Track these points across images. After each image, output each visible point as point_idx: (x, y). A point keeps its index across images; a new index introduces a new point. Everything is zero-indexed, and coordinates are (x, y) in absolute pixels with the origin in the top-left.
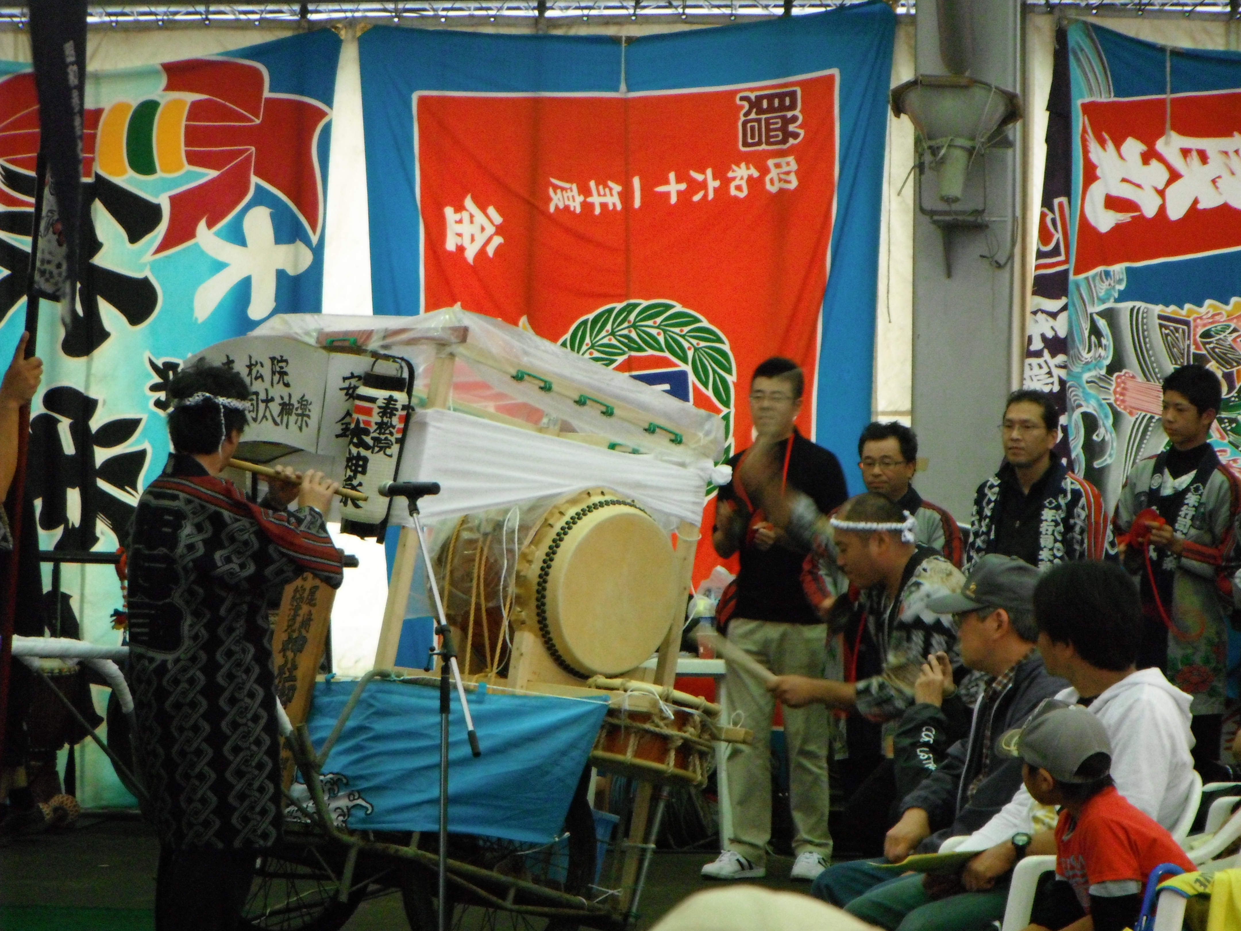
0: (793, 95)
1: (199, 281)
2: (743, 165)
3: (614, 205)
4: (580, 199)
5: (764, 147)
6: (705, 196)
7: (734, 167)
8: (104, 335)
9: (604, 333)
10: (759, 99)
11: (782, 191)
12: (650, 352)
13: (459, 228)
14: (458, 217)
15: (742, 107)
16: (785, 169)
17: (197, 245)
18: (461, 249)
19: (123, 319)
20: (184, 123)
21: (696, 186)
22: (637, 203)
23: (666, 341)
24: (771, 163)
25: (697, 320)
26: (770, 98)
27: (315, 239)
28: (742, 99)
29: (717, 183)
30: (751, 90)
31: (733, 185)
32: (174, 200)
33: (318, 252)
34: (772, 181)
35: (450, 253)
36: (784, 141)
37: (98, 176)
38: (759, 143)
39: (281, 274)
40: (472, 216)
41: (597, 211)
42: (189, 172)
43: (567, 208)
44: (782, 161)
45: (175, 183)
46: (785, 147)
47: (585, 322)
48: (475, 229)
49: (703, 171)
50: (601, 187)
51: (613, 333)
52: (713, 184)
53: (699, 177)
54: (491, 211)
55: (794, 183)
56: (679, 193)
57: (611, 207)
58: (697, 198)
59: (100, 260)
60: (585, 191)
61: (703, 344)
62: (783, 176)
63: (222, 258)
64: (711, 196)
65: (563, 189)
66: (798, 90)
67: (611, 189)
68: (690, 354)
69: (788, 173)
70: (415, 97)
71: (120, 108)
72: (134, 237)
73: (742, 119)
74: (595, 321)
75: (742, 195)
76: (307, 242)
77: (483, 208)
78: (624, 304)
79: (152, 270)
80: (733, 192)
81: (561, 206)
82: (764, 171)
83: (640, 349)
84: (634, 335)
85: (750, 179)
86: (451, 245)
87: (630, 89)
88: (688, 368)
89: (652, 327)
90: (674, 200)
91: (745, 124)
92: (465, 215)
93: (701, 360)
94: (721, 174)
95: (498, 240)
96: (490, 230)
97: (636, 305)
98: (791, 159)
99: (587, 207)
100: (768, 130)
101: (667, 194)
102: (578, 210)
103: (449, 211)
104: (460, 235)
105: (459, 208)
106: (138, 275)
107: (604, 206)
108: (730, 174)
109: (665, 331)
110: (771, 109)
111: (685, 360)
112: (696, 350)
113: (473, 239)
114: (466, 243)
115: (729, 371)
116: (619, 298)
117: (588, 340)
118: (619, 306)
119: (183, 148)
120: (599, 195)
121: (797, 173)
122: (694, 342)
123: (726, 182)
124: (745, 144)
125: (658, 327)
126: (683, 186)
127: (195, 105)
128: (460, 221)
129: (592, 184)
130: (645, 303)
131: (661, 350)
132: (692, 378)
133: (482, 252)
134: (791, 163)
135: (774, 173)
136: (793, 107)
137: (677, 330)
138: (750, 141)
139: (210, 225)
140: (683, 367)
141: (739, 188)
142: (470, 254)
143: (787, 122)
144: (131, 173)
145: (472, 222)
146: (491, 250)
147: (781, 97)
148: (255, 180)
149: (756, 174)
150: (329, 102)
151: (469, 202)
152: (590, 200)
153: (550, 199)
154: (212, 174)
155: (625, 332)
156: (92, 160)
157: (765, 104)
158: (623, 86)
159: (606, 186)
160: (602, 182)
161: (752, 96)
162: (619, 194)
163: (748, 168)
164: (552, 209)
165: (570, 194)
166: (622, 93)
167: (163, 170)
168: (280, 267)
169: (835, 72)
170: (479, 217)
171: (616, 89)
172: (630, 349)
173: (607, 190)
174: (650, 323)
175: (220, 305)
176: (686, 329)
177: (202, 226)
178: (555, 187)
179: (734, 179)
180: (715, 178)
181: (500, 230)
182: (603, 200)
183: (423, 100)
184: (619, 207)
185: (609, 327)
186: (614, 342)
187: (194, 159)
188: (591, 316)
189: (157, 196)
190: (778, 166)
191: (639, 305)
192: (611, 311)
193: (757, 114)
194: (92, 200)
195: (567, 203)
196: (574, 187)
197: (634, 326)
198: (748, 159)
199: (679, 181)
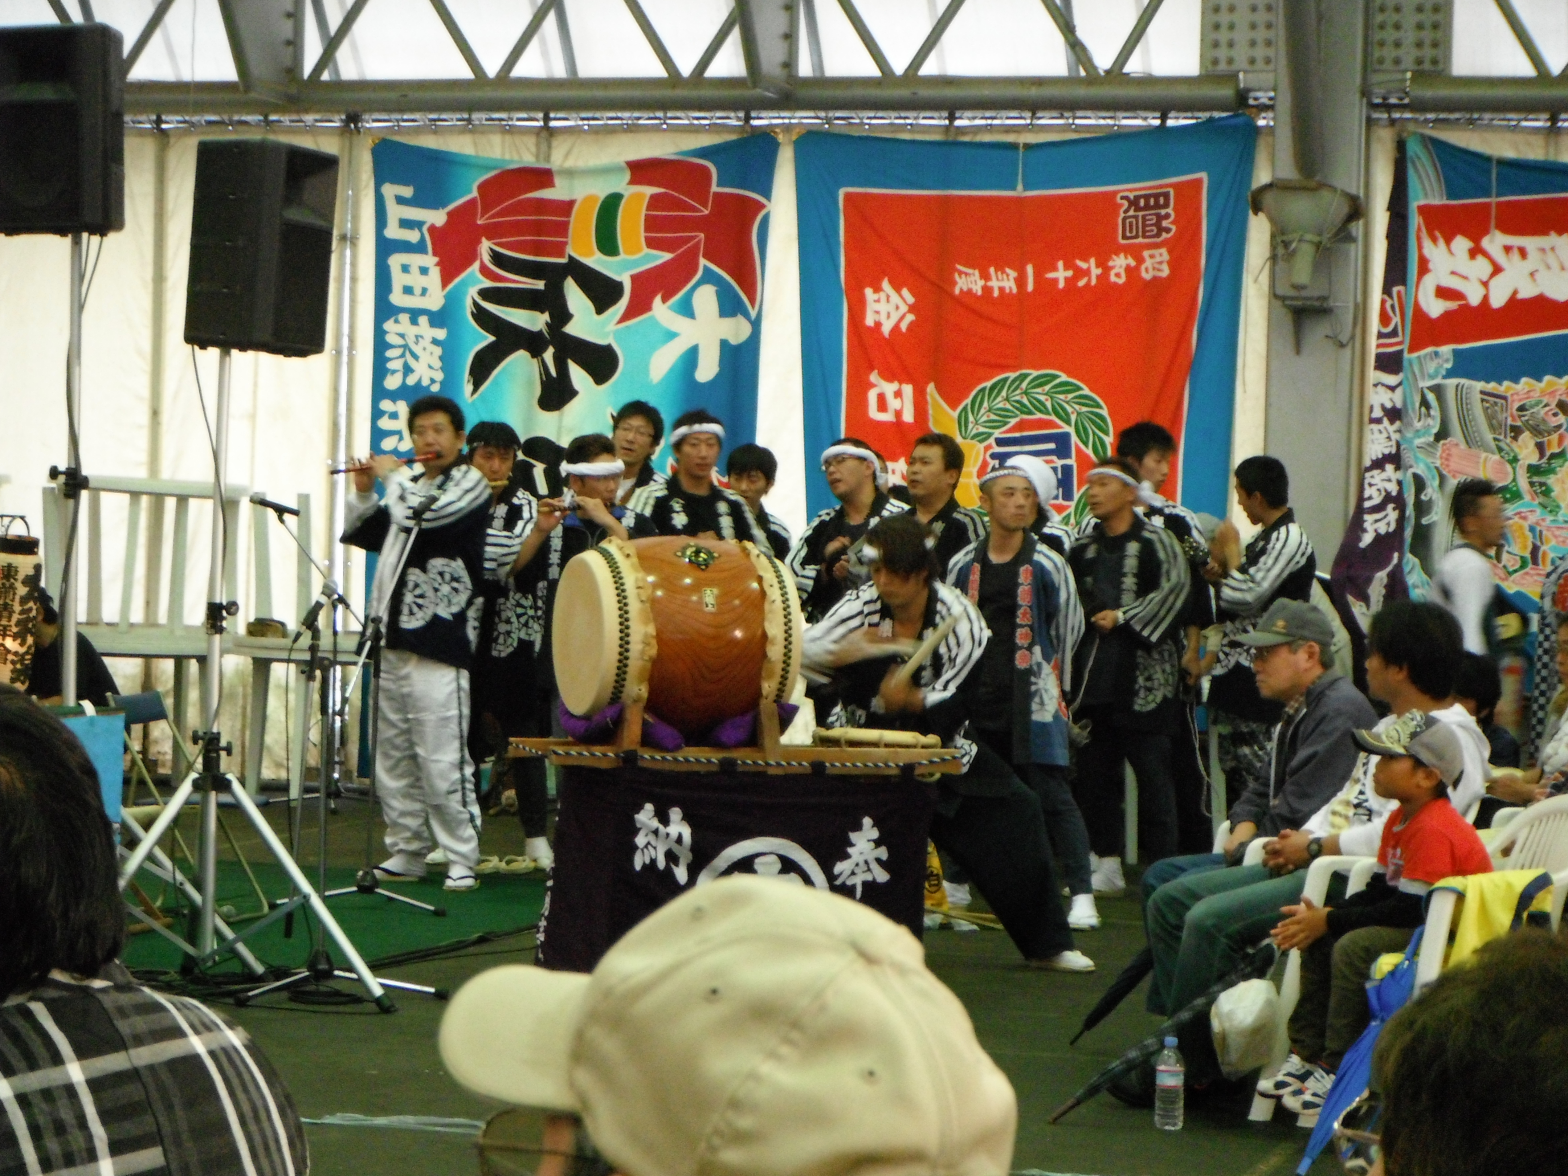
0: (1166, 196)
1: (653, 348)
2: (1122, 255)
3: (1010, 288)
4: (981, 283)
5: (1140, 240)
6: (1089, 280)
7: (1114, 257)
8: (573, 393)
9: (999, 399)
10: (1137, 198)
11: (1155, 278)
12: (1039, 416)
13: (877, 306)
14: (876, 296)
15: (1121, 205)
16: (1158, 259)
17: (653, 318)
18: (878, 325)
19: (589, 380)
20: (644, 212)
21: (1081, 273)
22: (1030, 287)
23: (1053, 405)
24: (1146, 254)
25: (1079, 388)
26: (1147, 197)
27: (753, 314)
28: (1122, 198)
29: (1099, 271)
30: (1130, 190)
31: (1113, 273)
32: (635, 279)
33: (756, 325)
34: (1147, 270)
35: (869, 328)
36: (1158, 235)
37: (571, 258)
38: (1136, 237)
39: (724, 344)
40: (888, 297)
41: (996, 293)
42: (647, 255)
43: (970, 291)
44: (1156, 252)
45: (636, 263)
46: (1159, 240)
47: (983, 390)
48: (891, 307)
49: (1086, 260)
50: (999, 273)
51: (1007, 399)
52: (1096, 272)
53: (1083, 265)
54: (905, 292)
55: (1165, 272)
56: (1066, 279)
57: (1007, 291)
58: (1081, 283)
59: (572, 329)
60: (985, 276)
61: (1084, 409)
62: (1157, 266)
63: (674, 328)
64: (1094, 282)
65: (966, 274)
66: (1172, 192)
67: (1008, 275)
68: (1073, 418)
69: (1161, 263)
70: (842, 193)
71: (590, 199)
72: (600, 310)
73: (1122, 215)
74: (992, 388)
75: (1121, 281)
76: (747, 315)
77: (898, 289)
78: (1017, 374)
79: (615, 338)
80: (1113, 278)
81: (965, 289)
82: (1140, 260)
83: (1030, 413)
84: (1025, 401)
85: (1128, 269)
86: (870, 321)
87: (1026, 187)
88: (1071, 430)
89: (1041, 394)
90: (1061, 284)
91: (1124, 219)
92: (882, 295)
93: (1082, 423)
94: (1102, 263)
95: (910, 318)
96: (904, 308)
97: (1026, 375)
98: (1164, 250)
99: (987, 290)
100: (1144, 225)
101: (1056, 281)
102: (980, 293)
103: (869, 292)
104: (877, 312)
105: (877, 289)
106: (602, 341)
107: (1001, 289)
108: (1111, 264)
109: (1052, 398)
110: (1147, 207)
111: (1068, 422)
112: (1079, 414)
113: (889, 316)
114: (883, 318)
115: (1107, 434)
116: (1014, 368)
117: (985, 404)
118: (1012, 375)
119: (642, 234)
120: (998, 279)
121: (1169, 263)
122: (1077, 407)
123: (1107, 269)
124: (1124, 237)
125: (1046, 394)
126: (1070, 273)
127: (653, 197)
128: (878, 301)
129: (992, 270)
130: (1035, 373)
131: (1048, 413)
132: (1074, 439)
133: (896, 328)
134: (1163, 254)
135: (1148, 263)
136: (1166, 205)
137: (1062, 397)
138: (1128, 234)
139: (665, 300)
140: (1066, 429)
141: (1118, 275)
142: (886, 329)
143: (1160, 218)
144: (599, 255)
145: (888, 301)
146: (904, 326)
147: (1156, 196)
148: (703, 262)
149: (1133, 263)
150: (768, 196)
151: (886, 285)
152: (990, 284)
153: (955, 283)
154: (666, 256)
155: (1017, 398)
156: (566, 243)
157: (1142, 203)
158: (1020, 187)
159: (1003, 272)
160: (1000, 268)
161: (1131, 195)
162: (1016, 280)
163: (1126, 258)
164: (957, 291)
165: (972, 278)
166: (1019, 191)
167: (626, 252)
168: (723, 337)
169: (1203, 175)
170: (895, 297)
171: (1014, 188)
172: (1022, 412)
173: (1005, 276)
174: (1039, 390)
175: (672, 370)
176: (1070, 396)
177: (658, 300)
178: (961, 273)
179: (1112, 268)
180: (1097, 266)
181: (912, 309)
182: (1001, 284)
183: (848, 197)
184: (1015, 290)
185: (1004, 393)
186: (1008, 406)
187: (652, 243)
188: (988, 384)
189: (620, 274)
190: (1152, 256)
191: (1028, 375)
192: (1006, 379)
193: (1135, 211)
194: (565, 278)
195: (970, 286)
196: (977, 272)
197: (1026, 393)
198: (1127, 250)
199: (1066, 268)
